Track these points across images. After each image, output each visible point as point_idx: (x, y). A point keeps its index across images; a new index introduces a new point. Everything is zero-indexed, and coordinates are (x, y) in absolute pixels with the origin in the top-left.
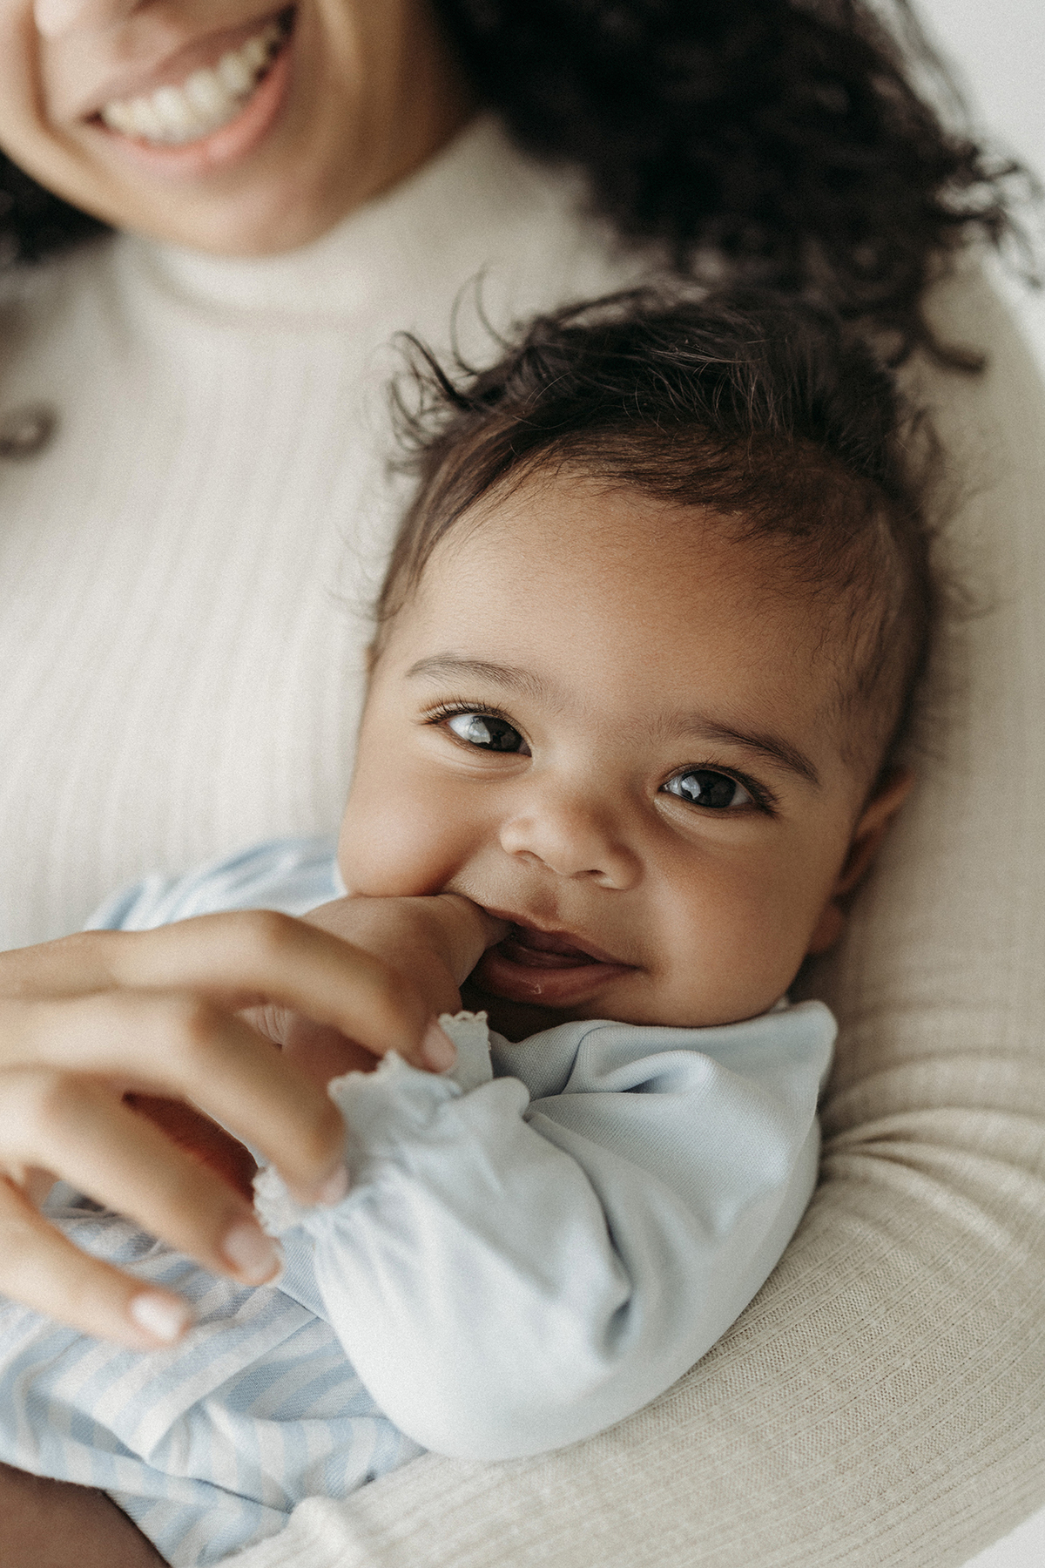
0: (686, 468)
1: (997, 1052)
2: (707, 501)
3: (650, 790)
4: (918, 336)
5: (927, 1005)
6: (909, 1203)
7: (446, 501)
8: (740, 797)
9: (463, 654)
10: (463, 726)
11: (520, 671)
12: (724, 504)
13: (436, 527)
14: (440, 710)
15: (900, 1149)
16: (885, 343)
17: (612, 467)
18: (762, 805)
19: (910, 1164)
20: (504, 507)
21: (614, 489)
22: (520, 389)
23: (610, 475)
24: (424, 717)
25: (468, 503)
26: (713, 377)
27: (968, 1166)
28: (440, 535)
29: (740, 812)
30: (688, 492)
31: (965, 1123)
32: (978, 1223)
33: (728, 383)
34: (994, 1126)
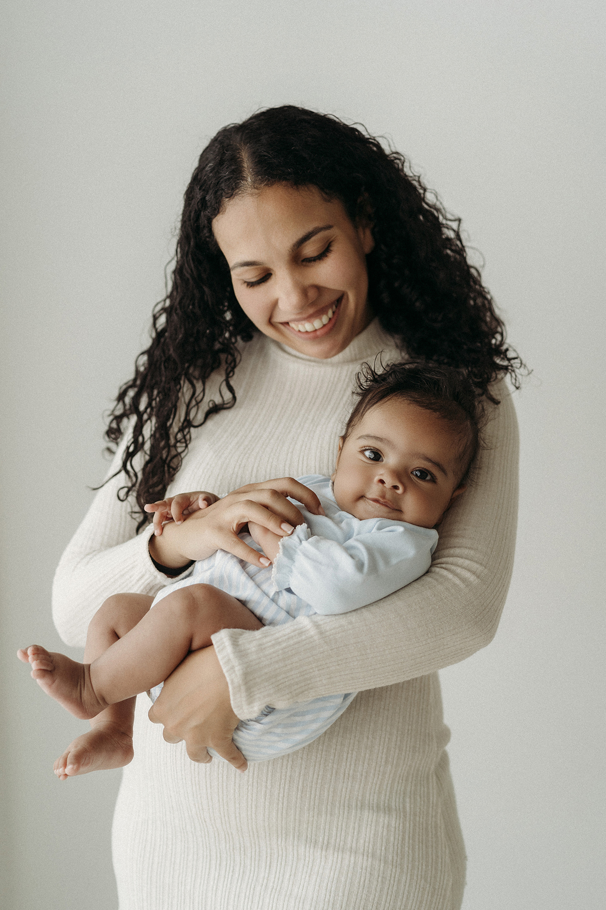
0: (428, 402)
1: (470, 548)
2: (432, 409)
3: (410, 473)
4: (485, 391)
5: (457, 536)
6: (442, 576)
7: (371, 402)
8: (428, 478)
9: (372, 435)
10: (367, 453)
11: (385, 439)
12: (435, 410)
13: (368, 407)
14: (364, 448)
15: (444, 566)
16: (478, 391)
17: (411, 399)
18: (433, 480)
19: (446, 569)
20: (385, 404)
21: (411, 403)
22: (391, 379)
23: (410, 400)
24: (359, 450)
25: (377, 402)
26: (436, 383)
27: (459, 570)
28: (369, 409)
29: (428, 481)
30: (427, 407)
31: (460, 561)
32: (458, 581)
33: (439, 385)
34: (467, 563)
